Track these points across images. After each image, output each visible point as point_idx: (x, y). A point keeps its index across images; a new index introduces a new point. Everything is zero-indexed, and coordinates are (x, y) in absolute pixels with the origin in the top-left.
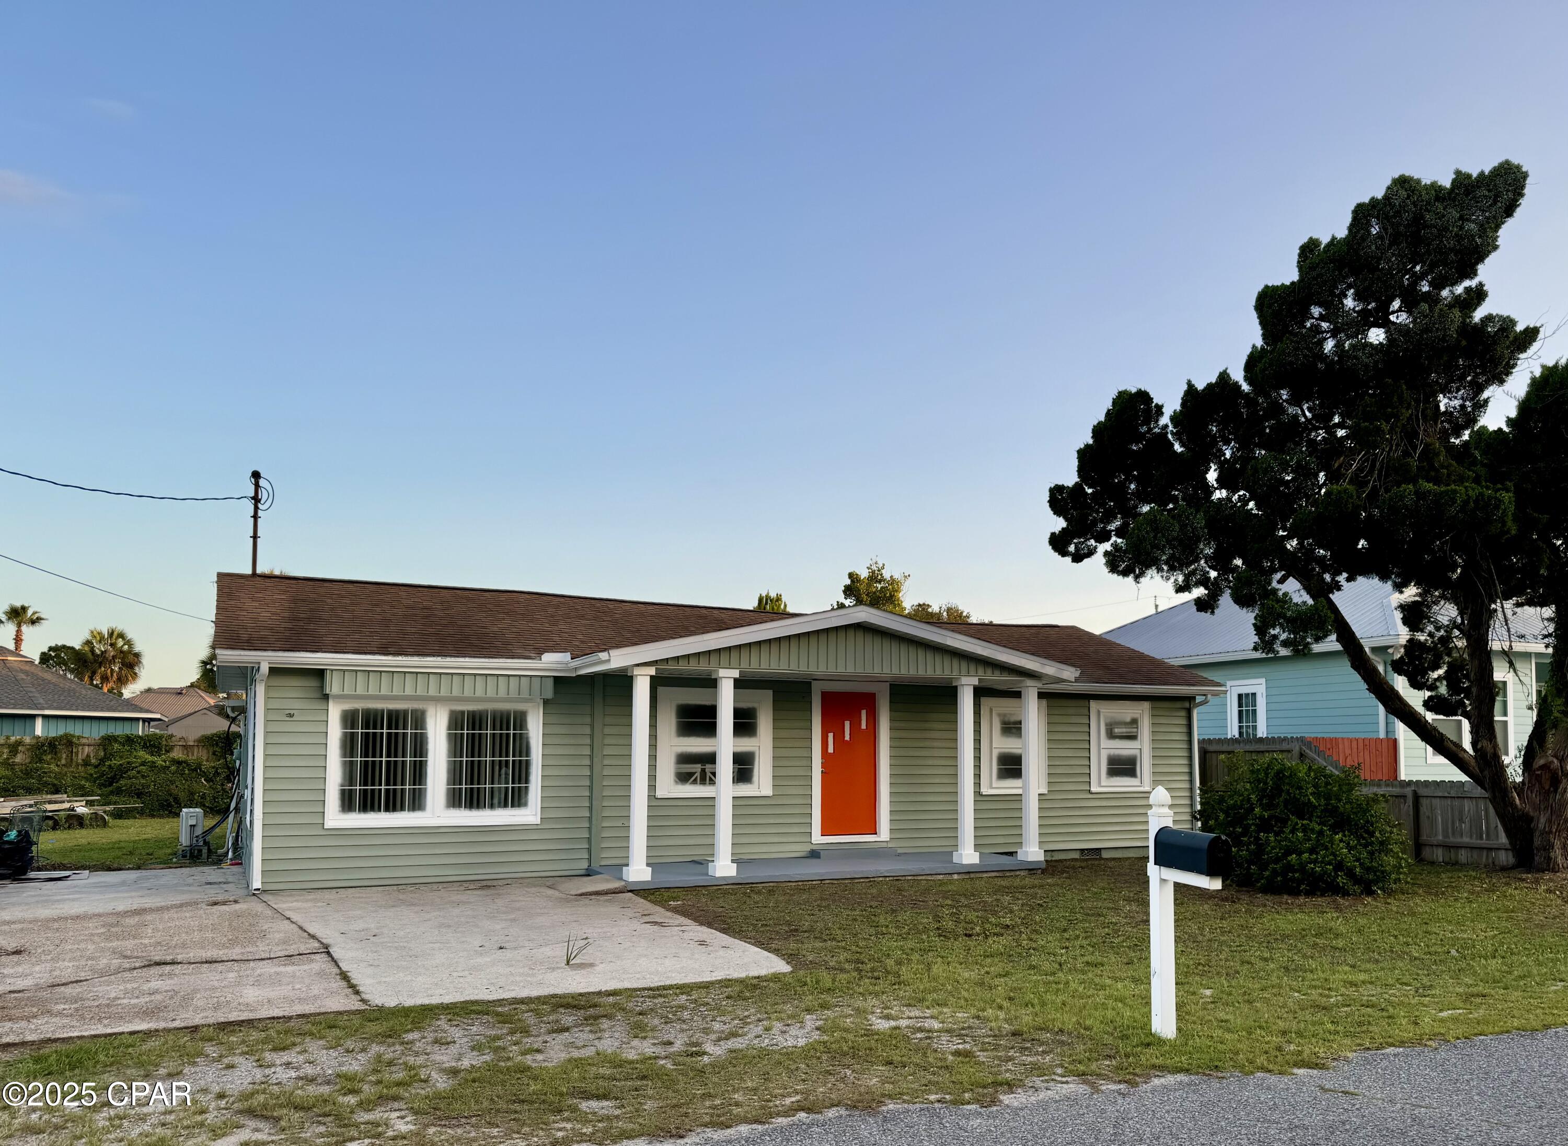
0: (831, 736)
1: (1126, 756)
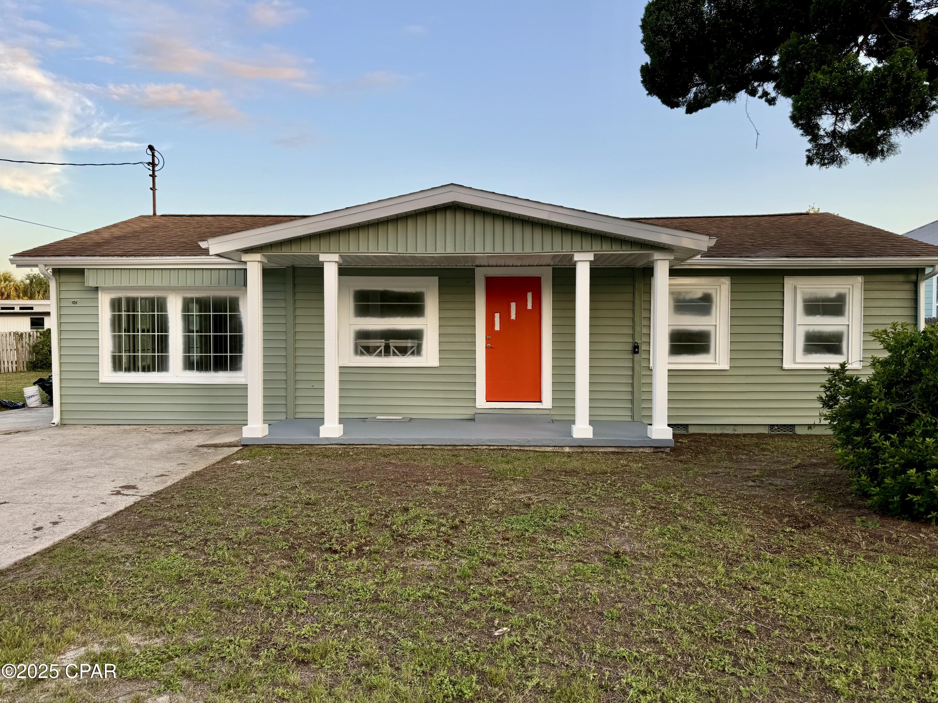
0: (497, 316)
1: (829, 333)
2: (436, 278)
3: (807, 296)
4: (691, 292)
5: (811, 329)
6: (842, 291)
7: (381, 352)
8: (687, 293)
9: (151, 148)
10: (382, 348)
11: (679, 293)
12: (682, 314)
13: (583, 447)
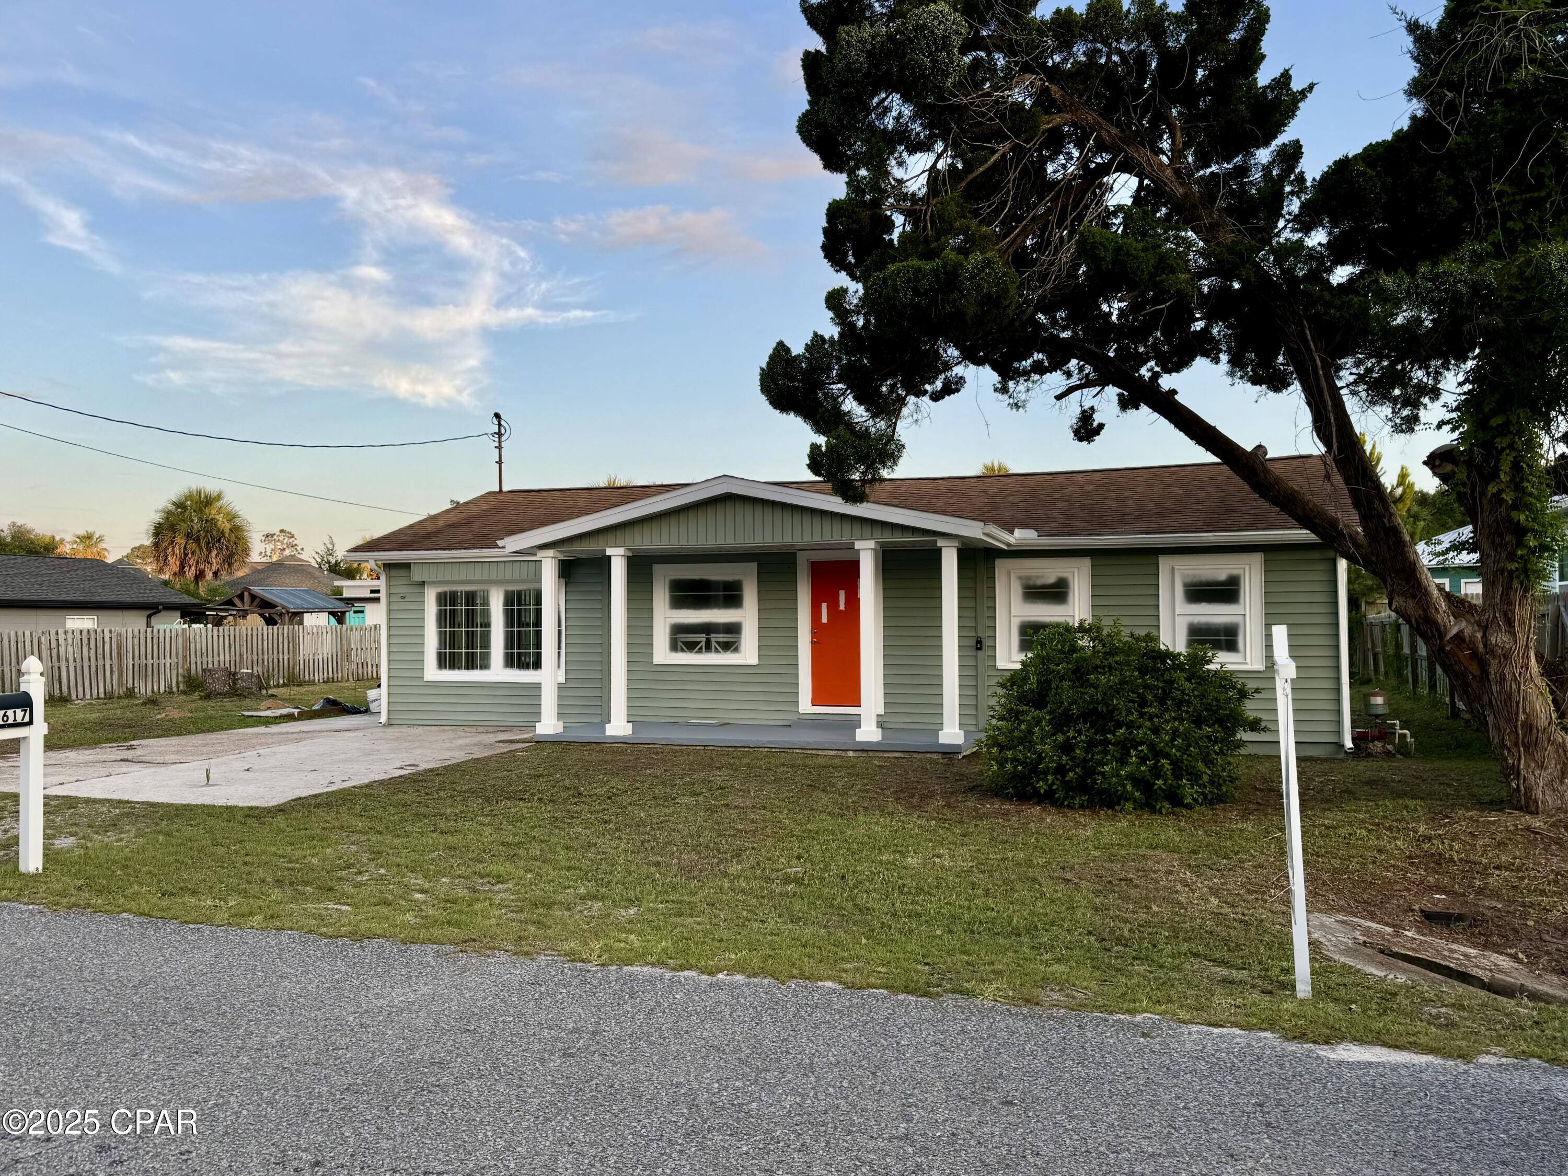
0: (824, 606)
2: (755, 564)
3: (1189, 580)
4: (1042, 577)
5: (1196, 620)
6: (1235, 572)
7: (701, 648)
8: (1038, 577)
9: (497, 416)
10: (703, 644)
11: (1028, 578)
12: (1033, 602)
13: (867, 751)
